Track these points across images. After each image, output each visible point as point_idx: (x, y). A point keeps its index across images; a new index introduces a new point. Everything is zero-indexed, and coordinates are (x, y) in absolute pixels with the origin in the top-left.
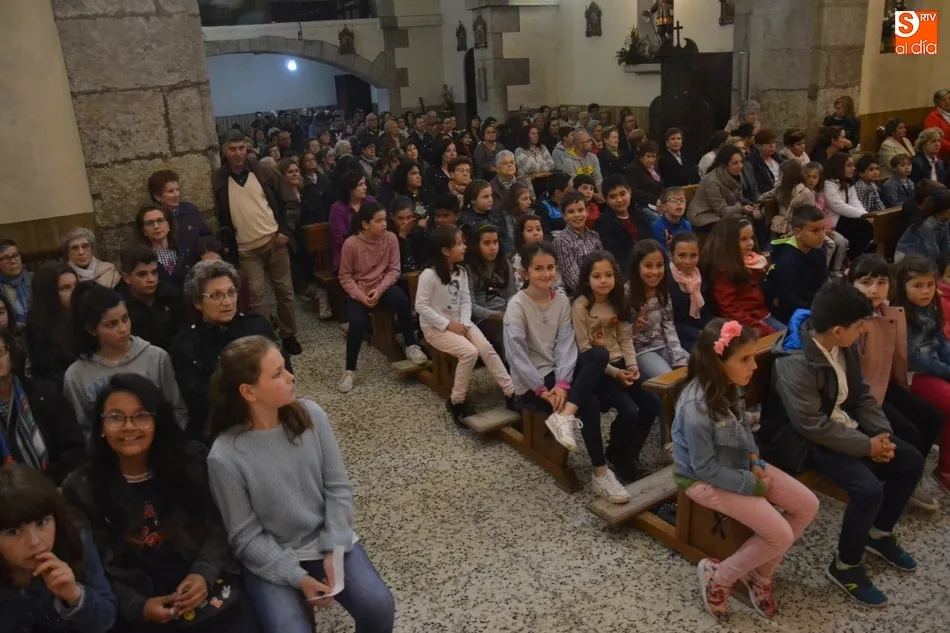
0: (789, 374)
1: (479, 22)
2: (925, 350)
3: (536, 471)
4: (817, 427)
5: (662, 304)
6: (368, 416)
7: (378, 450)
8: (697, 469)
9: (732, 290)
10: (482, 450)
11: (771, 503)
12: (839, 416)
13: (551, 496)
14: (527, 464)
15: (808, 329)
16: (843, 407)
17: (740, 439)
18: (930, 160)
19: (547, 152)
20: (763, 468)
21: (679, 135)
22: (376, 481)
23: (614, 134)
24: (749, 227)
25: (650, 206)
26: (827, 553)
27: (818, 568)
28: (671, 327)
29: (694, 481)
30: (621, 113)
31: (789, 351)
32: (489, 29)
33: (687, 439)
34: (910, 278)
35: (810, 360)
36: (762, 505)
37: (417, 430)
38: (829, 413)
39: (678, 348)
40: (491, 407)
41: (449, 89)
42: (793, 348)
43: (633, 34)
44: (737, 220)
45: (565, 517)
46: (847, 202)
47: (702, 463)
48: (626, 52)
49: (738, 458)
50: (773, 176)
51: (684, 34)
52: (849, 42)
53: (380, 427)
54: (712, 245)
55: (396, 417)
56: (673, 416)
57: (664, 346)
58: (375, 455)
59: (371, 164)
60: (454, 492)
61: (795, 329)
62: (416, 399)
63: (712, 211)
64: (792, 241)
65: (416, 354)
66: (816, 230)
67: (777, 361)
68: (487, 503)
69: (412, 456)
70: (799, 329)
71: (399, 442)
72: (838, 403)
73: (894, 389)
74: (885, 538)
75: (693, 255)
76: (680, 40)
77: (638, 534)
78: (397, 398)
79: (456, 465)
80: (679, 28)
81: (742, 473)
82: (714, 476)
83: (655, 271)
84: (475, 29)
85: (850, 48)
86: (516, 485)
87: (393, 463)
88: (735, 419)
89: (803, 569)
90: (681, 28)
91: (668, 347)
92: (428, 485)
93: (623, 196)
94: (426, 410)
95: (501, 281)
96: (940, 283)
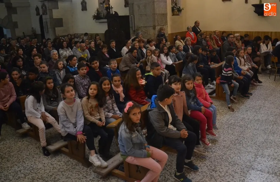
0: (153, 116)
1: (43, 6)
2: (192, 103)
3: (74, 162)
4: (165, 131)
5: (111, 98)
6: (7, 153)
7: (12, 165)
8: (128, 152)
9: (135, 92)
10: (54, 158)
11: (153, 159)
12: (171, 127)
13: (81, 170)
14: (71, 160)
15: (157, 101)
16: (171, 124)
17: (141, 140)
18: (189, 46)
19: (70, 50)
20: (149, 148)
21: (114, 42)
22: (12, 178)
23: (93, 43)
24: (139, 71)
25: (106, 66)
26: (173, 171)
27: (171, 176)
28: (115, 105)
29: (128, 156)
30: (95, 35)
31: (152, 109)
32: (47, 9)
33: (123, 142)
34: (186, 82)
35: (160, 110)
36: (151, 160)
37: (28, 154)
38: (168, 126)
39: (118, 112)
40: (56, 142)
41: (34, 29)
42: (153, 108)
43: (97, 10)
44: (135, 69)
45: (87, 176)
46: (167, 60)
47: (129, 150)
48: (95, 16)
49: (141, 146)
50: (144, 54)
51: (114, 10)
52: (163, 12)
53: (13, 156)
54: (128, 77)
55: (19, 151)
56: (118, 136)
57: (114, 112)
58: (11, 167)
59: (4, 57)
60: (45, 175)
61: (153, 101)
62: (27, 143)
63: (127, 66)
64: (151, 74)
65: (26, 126)
66: (158, 70)
67: (149, 112)
68: (58, 177)
69: (27, 165)
70: (155, 101)
71: (21, 160)
72: (170, 122)
73: (185, 116)
74: (189, 162)
75: (119, 81)
76: (113, 11)
77: (113, 177)
78: (19, 144)
79: (44, 165)
80: (112, 8)
81: (142, 151)
82: (134, 153)
83: (107, 86)
84: (42, 8)
85: (164, 14)
86: (68, 168)
87: (19, 169)
88: (138, 133)
89: (167, 177)
90: (113, 8)
91: (115, 112)
92: (34, 175)
93: (96, 64)
94: (32, 146)
95: (56, 96)
96: (194, 83)
